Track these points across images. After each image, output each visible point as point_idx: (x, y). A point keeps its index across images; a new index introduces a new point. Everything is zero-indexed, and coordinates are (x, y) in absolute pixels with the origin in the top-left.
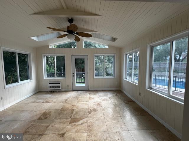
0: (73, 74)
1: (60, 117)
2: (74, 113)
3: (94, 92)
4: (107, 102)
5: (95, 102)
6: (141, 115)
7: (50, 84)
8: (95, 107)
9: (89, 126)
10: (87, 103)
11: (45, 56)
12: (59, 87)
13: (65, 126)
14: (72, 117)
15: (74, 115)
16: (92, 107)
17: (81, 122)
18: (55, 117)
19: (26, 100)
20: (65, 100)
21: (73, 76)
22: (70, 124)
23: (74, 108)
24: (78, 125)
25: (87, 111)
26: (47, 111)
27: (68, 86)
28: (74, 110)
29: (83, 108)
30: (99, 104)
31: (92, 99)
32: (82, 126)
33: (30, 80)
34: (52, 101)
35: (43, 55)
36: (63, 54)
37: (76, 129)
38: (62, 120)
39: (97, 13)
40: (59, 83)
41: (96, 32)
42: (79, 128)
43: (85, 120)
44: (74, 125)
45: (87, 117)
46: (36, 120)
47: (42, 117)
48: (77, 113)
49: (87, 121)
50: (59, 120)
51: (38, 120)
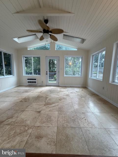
0: (47, 72)
1: (36, 102)
2: (48, 99)
3: (64, 88)
4: (75, 94)
5: (65, 94)
6: (103, 104)
7: (28, 79)
8: (65, 97)
9: (60, 108)
10: (58, 94)
11: (24, 57)
12: (35, 82)
13: (40, 107)
14: (46, 102)
15: (48, 100)
16: (62, 97)
17: (53, 105)
18: (33, 101)
19: (11, 90)
20: (40, 92)
21: (47, 74)
22: (44, 106)
23: (47, 97)
24: (51, 107)
25: (58, 99)
26: (27, 97)
27: (42, 82)
28: (48, 98)
29: (55, 97)
30: (67, 95)
31: (62, 92)
32: (54, 107)
33: (13, 76)
34: (30, 92)
35: (23, 56)
36: (38, 55)
37: (49, 109)
38: (38, 103)
39: (70, 11)
40: (35, 79)
41: (67, 33)
42: (51, 109)
43: (57, 104)
44: (48, 107)
45: (58, 102)
46: (19, 103)
47: (23, 100)
48: (50, 99)
49: (58, 105)
50: (36, 103)
51: (20, 102)
